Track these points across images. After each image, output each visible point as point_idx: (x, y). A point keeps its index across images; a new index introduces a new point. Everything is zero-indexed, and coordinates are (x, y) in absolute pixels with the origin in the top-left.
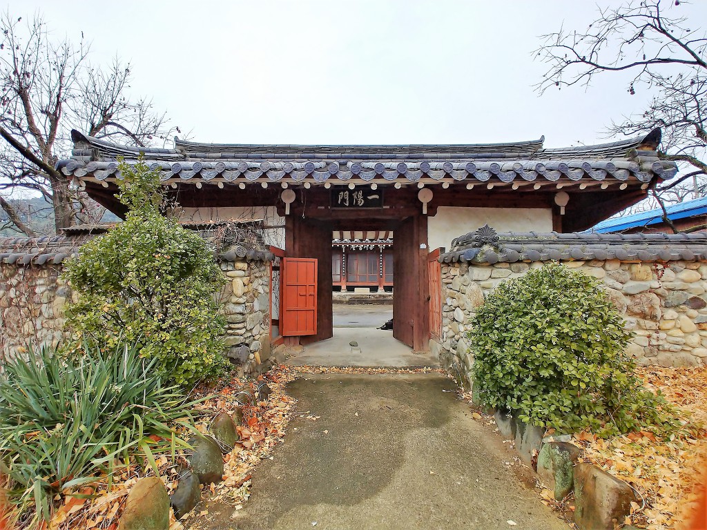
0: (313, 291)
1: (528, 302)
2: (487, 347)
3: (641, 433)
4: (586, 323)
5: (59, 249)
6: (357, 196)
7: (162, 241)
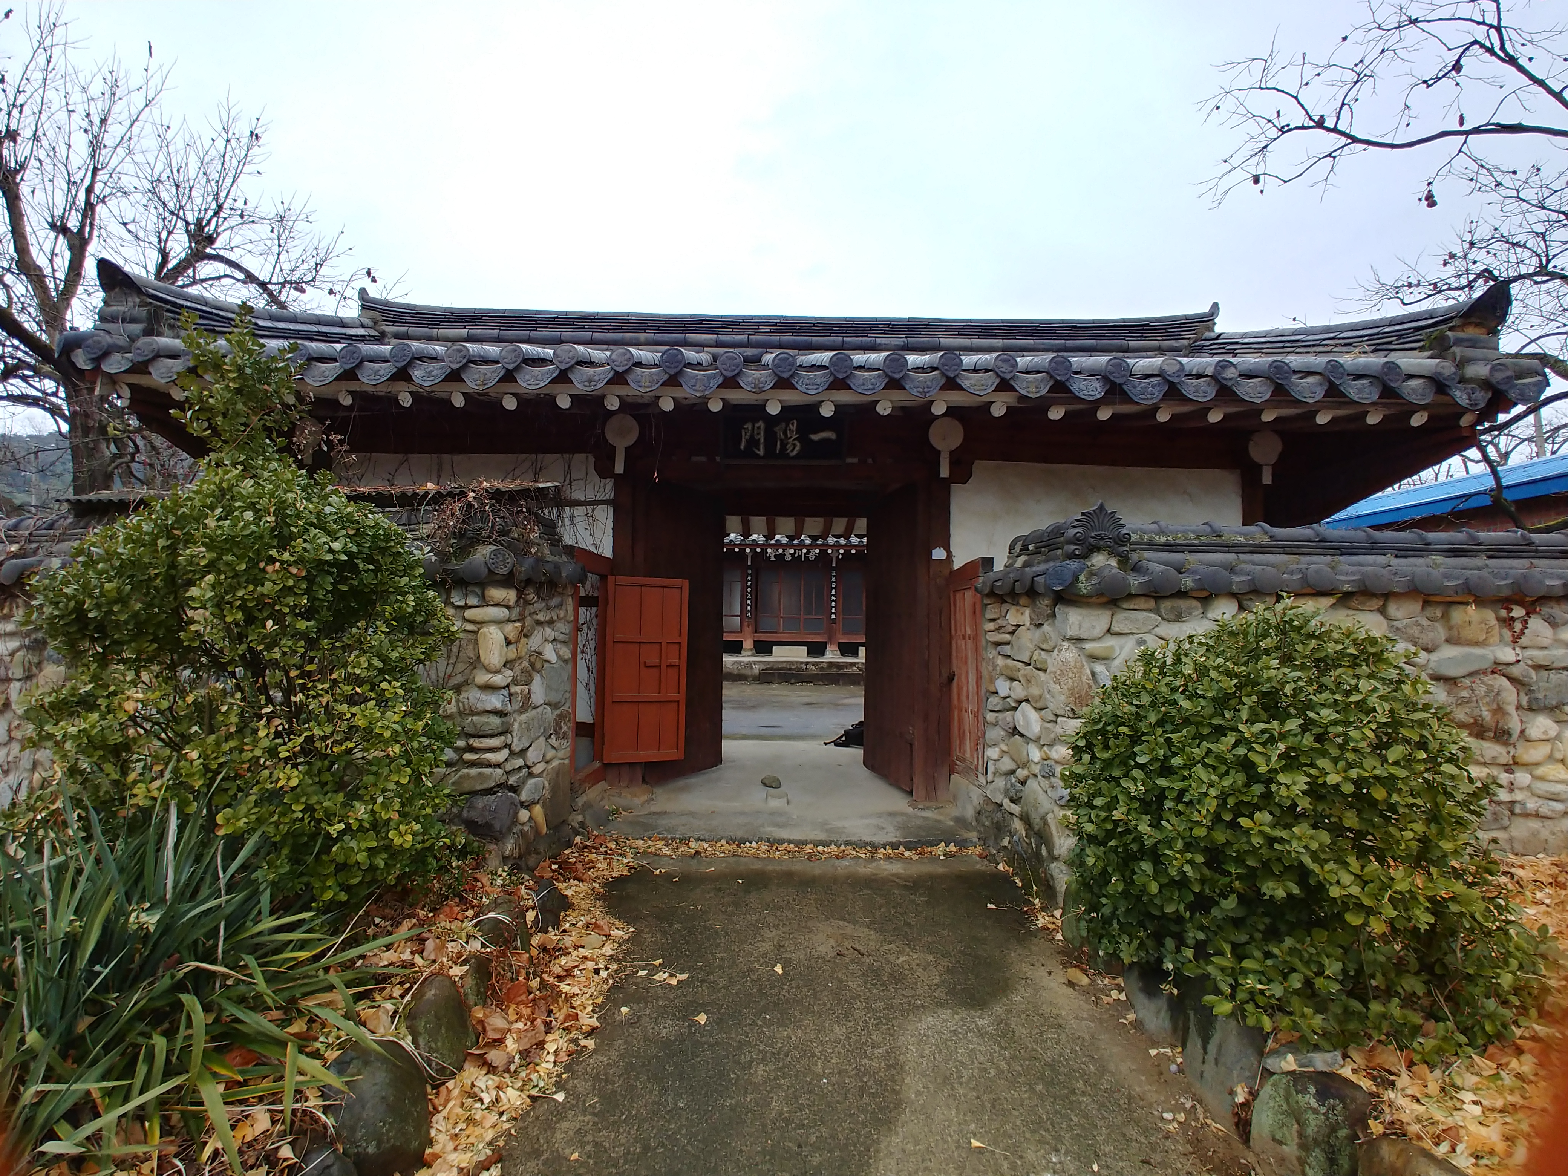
0: (677, 656)
1: (1222, 701)
2: (1117, 815)
3: (1515, 1044)
4: (1384, 760)
5: (55, 548)
6: (785, 434)
7: (286, 532)
